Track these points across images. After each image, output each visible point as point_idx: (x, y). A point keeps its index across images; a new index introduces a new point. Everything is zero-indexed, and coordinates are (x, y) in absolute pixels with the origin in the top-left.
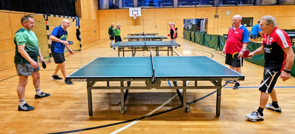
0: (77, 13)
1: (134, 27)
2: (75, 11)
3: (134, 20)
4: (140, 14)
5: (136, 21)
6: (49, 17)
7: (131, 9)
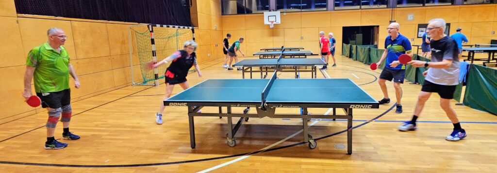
0: (193, 21)
1: (271, 39)
2: (190, 19)
3: (270, 28)
4: (279, 21)
5: (274, 31)
6: (155, 27)
7: (266, 13)
